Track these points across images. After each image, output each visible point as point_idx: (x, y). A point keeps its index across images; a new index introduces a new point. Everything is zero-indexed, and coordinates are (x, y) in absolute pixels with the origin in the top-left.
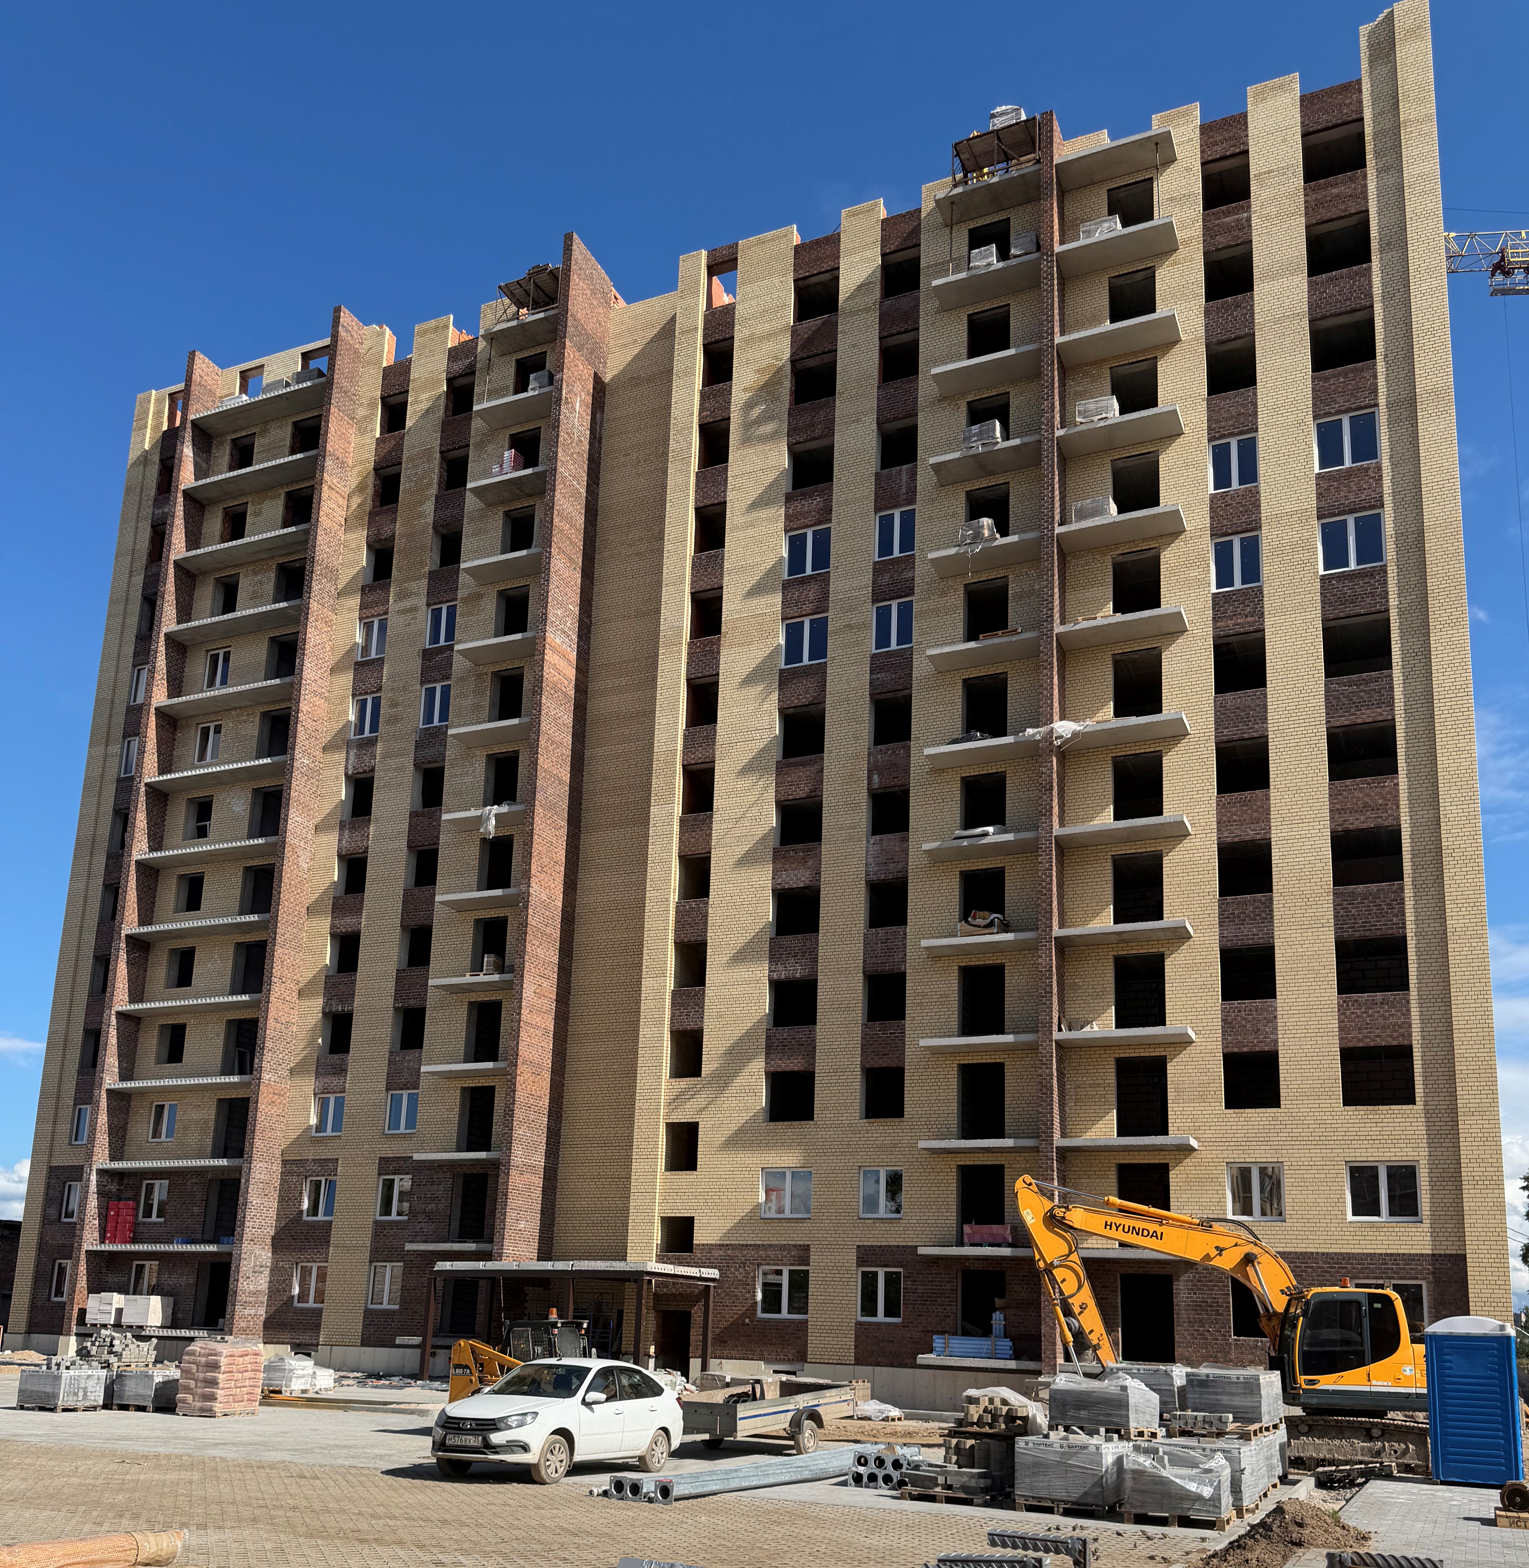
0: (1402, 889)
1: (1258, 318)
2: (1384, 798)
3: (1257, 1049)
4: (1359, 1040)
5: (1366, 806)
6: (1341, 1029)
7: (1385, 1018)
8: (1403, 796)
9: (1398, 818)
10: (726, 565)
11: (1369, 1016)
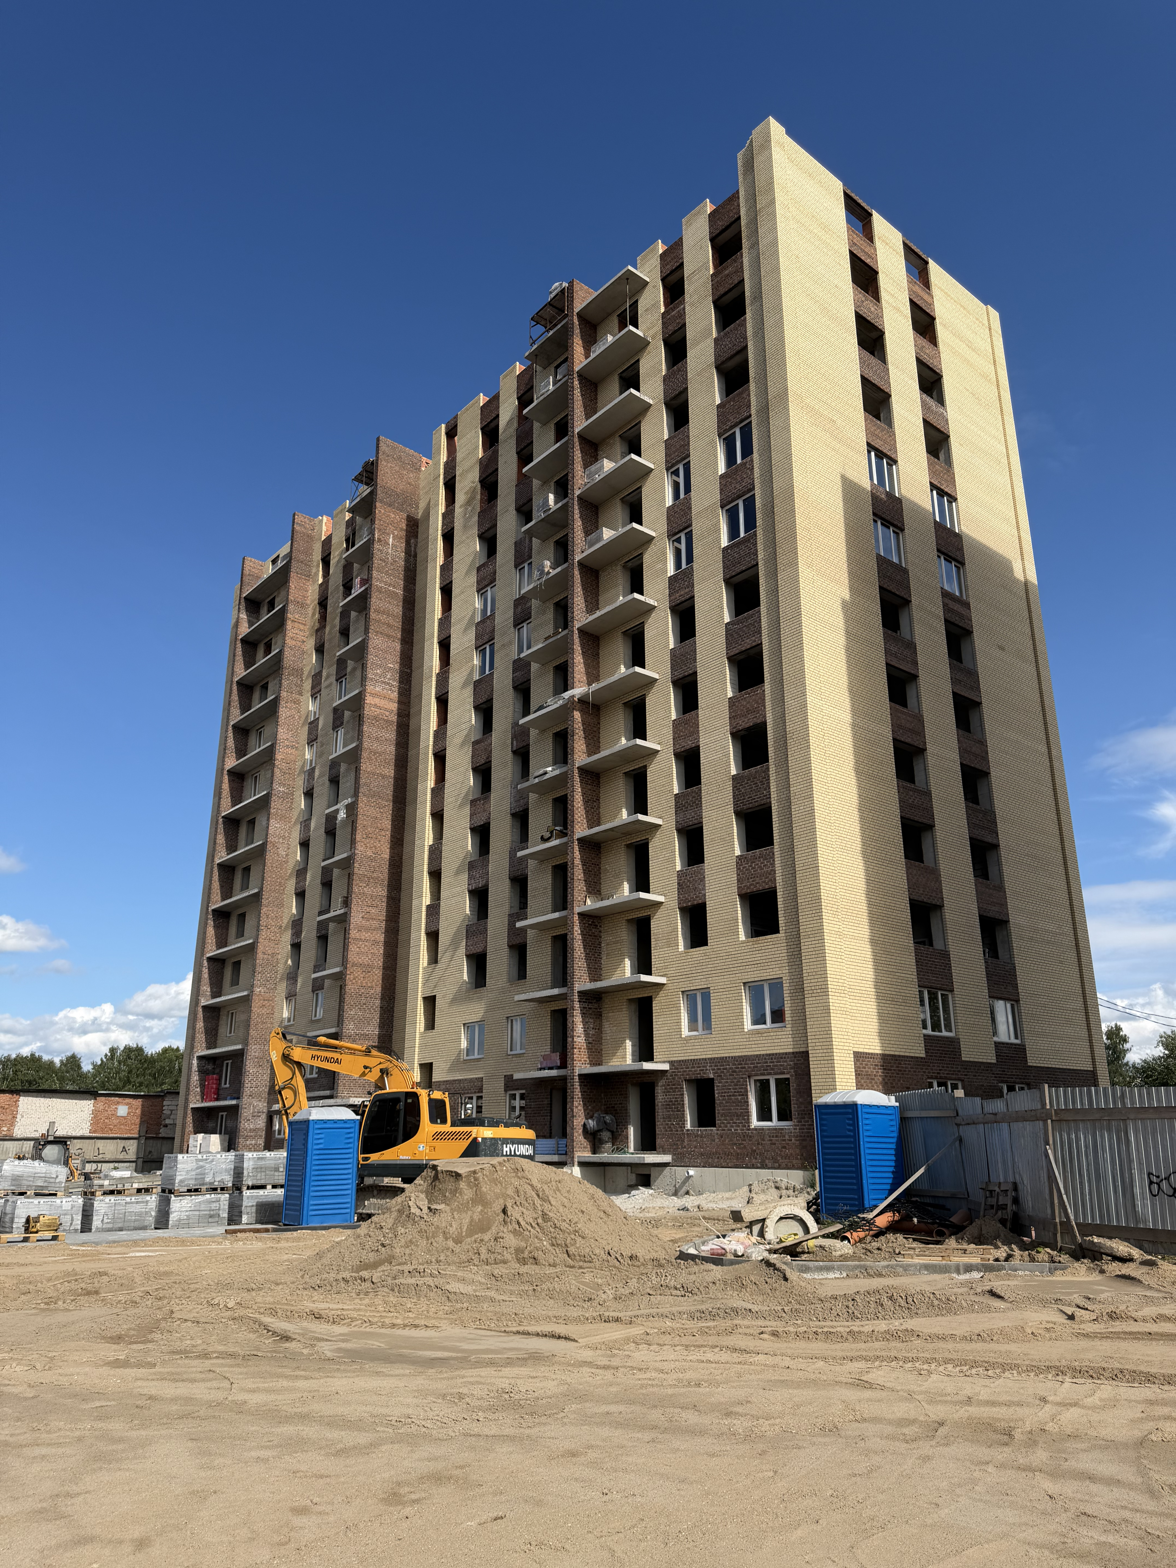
0: (768, 769)
1: (689, 376)
2: (757, 702)
3: (695, 902)
4: (748, 888)
5: (748, 711)
6: (738, 881)
7: (762, 869)
8: (768, 698)
9: (765, 716)
10: (452, 621)
11: (753, 868)
